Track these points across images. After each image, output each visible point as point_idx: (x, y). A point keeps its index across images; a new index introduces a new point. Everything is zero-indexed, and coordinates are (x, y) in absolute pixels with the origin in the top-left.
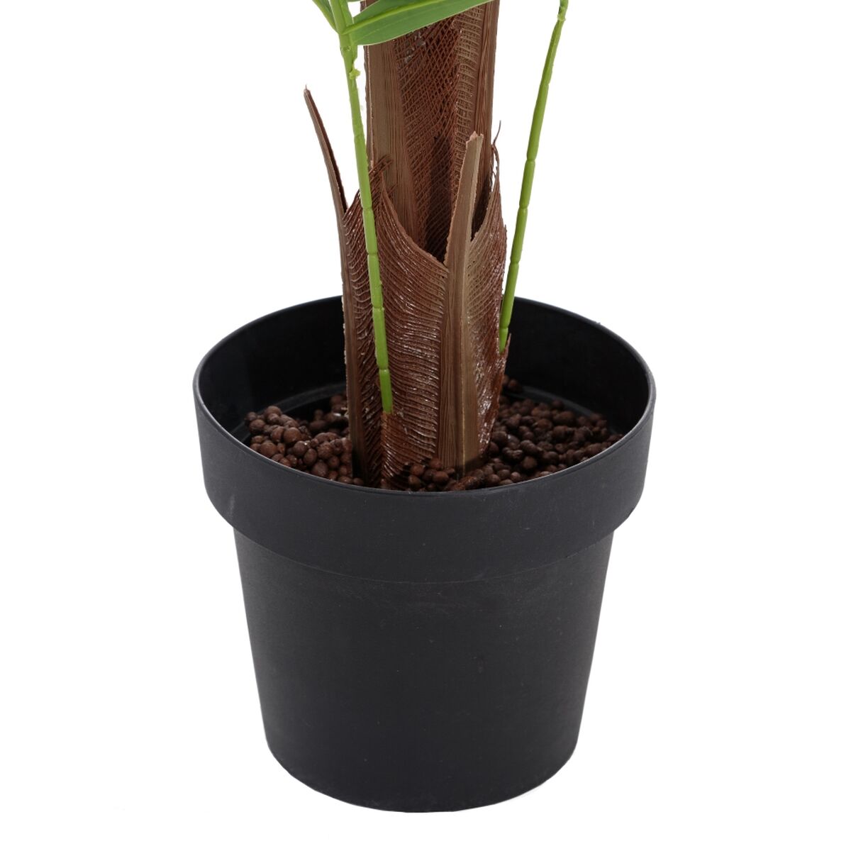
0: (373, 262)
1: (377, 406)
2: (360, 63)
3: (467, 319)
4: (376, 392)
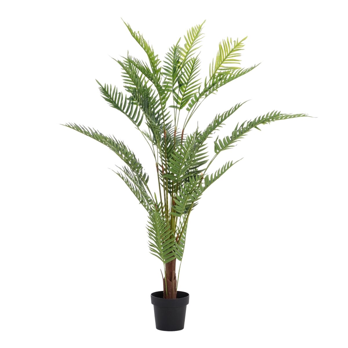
0: (166, 282)
1: (166, 296)
2: (165, 265)
3: (173, 288)
4: (166, 294)
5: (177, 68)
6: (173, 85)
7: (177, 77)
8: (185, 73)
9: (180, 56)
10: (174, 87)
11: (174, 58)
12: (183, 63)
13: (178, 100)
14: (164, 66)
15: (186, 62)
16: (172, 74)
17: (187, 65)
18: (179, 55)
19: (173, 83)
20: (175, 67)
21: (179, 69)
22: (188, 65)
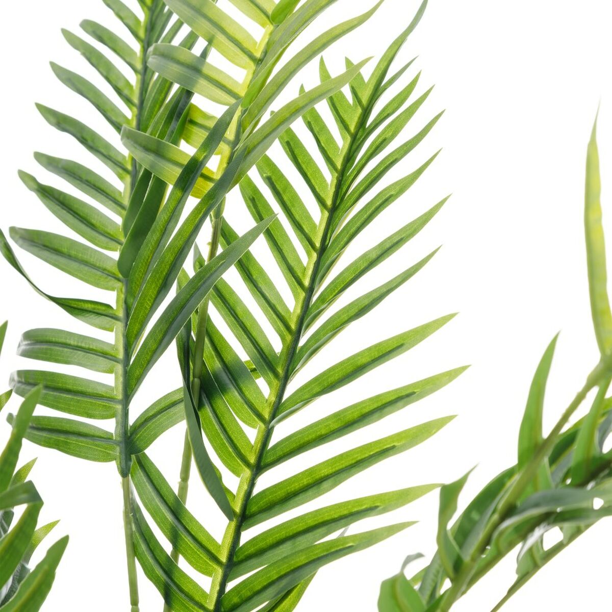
5: (170, 188)
6: (131, 384)
7: (172, 294)
8: (260, 250)
9: (197, 50)
10: (137, 408)
11: (145, 72)
12: (230, 134)
13: (183, 564)
14: (39, 157)
15: (265, 118)
16: (115, 255)
17: (276, 153)
18: (190, 41)
19: (128, 354)
20: (147, 174)
21: (192, 203)
22: (294, 150)
